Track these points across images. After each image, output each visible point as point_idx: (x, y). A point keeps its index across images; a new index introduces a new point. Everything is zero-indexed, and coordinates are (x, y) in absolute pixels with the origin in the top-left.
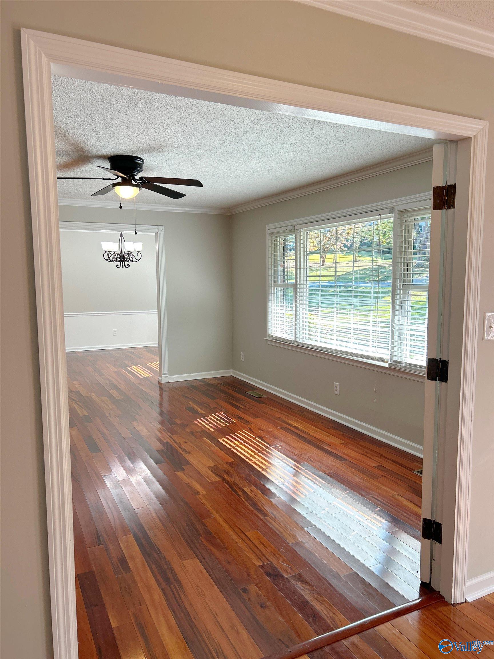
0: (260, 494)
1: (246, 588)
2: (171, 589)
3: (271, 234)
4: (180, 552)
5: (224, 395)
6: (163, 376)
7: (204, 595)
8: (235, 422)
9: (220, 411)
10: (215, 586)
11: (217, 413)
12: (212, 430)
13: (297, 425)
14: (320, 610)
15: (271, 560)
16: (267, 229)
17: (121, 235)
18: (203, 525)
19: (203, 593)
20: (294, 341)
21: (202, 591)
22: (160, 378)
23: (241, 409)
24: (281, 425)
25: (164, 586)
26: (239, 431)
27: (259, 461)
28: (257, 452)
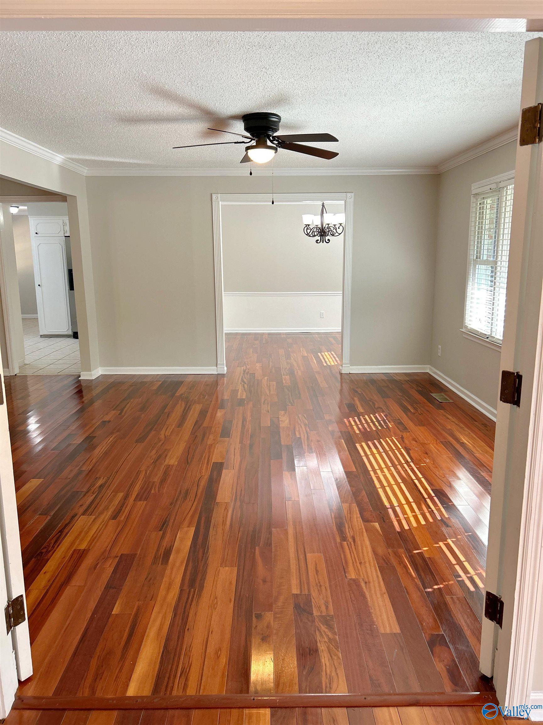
0: (356, 513)
1: (262, 614)
2: (190, 591)
3: (476, 194)
4: (225, 557)
5: (400, 394)
6: (343, 365)
7: (215, 609)
8: (391, 426)
9: (383, 412)
10: (232, 603)
11: (377, 414)
12: (357, 432)
13: (466, 442)
14: (324, 664)
15: (312, 592)
16: (473, 188)
17: (323, 206)
18: (269, 534)
19: (216, 606)
20: (489, 335)
21: (217, 603)
22: (341, 367)
23: (409, 414)
24: (444, 438)
25: (186, 587)
26: (387, 439)
27: (385, 476)
28: (390, 464)
